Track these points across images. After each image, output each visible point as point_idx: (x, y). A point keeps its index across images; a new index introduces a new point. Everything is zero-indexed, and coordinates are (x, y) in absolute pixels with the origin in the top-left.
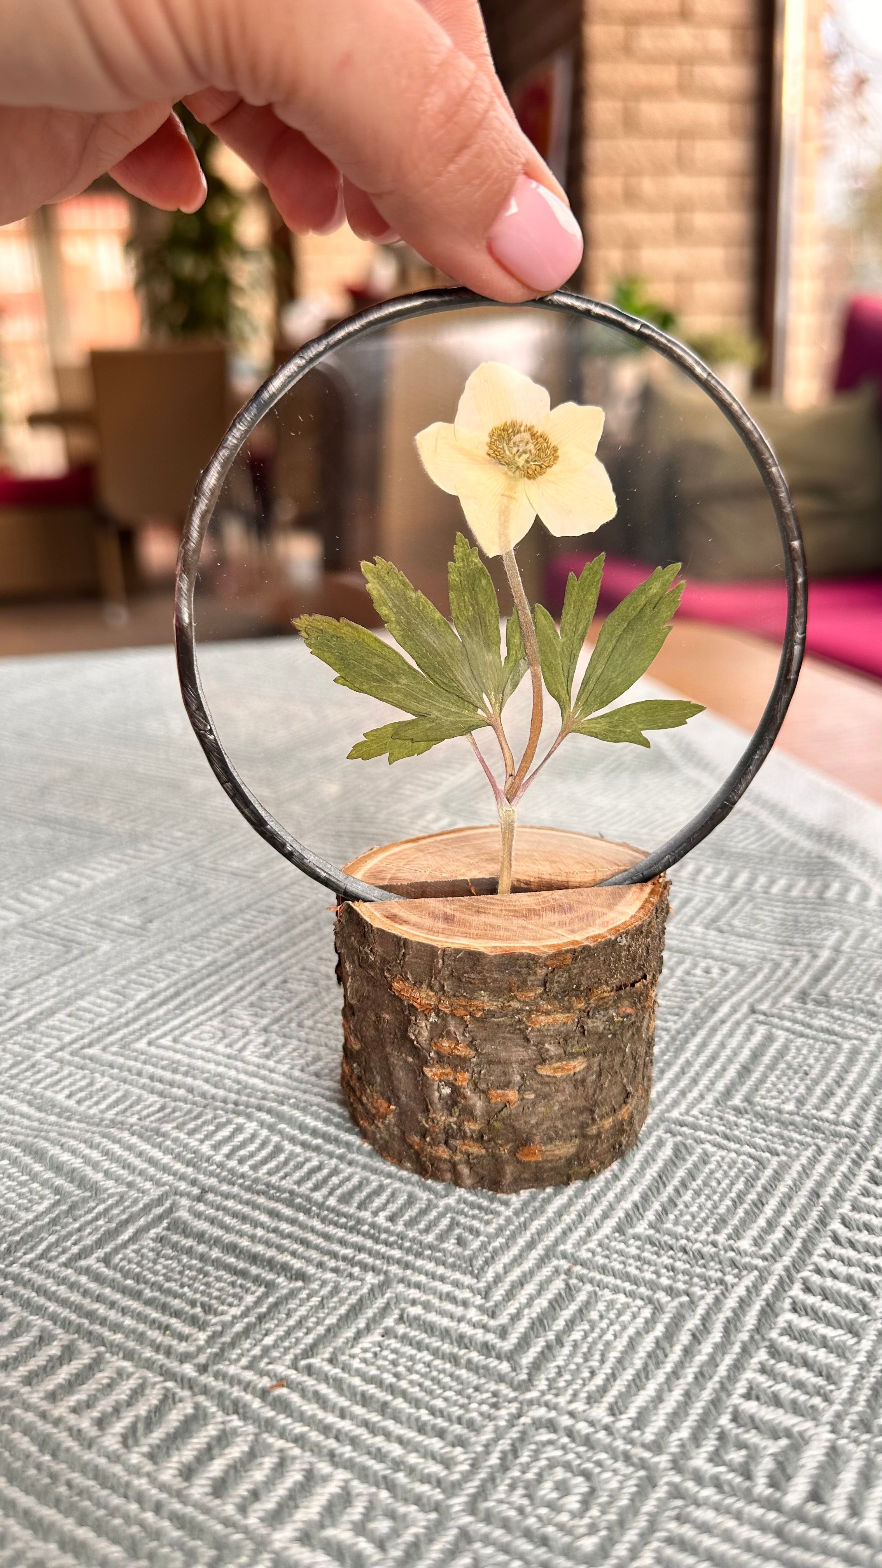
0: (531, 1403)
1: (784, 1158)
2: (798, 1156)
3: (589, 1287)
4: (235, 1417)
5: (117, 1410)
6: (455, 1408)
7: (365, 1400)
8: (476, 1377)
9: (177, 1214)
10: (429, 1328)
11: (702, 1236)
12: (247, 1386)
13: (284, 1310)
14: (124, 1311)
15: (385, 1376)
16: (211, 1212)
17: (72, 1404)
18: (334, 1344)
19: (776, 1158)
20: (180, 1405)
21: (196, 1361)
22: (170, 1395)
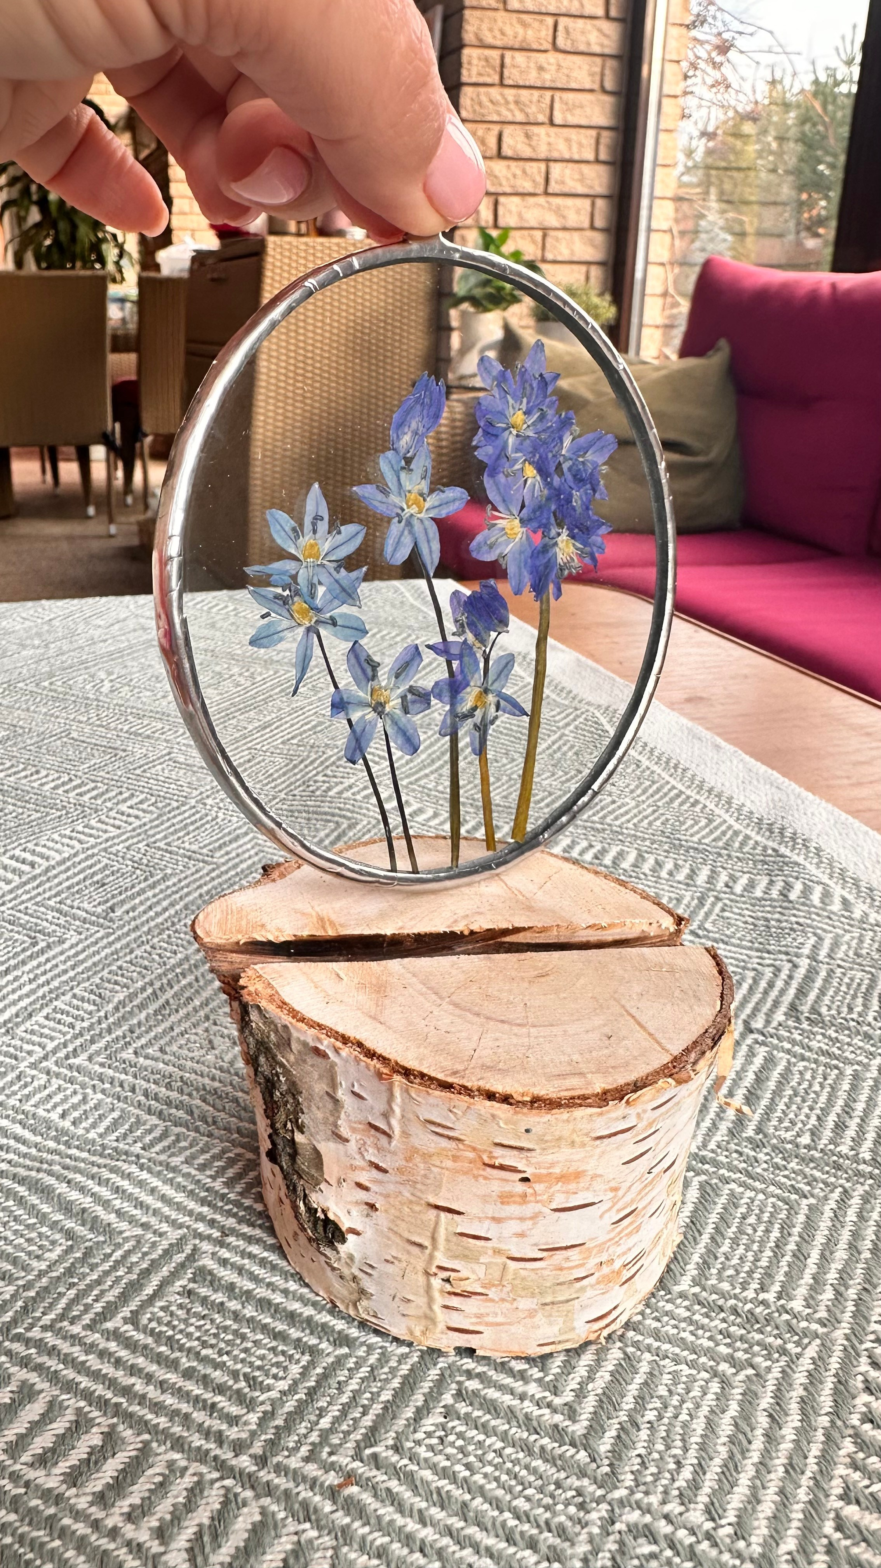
0: (621, 1503)
1: (812, 1201)
2: (826, 1198)
3: (647, 1356)
4: (307, 1525)
5: (177, 1517)
6: (541, 1510)
7: (443, 1500)
8: (554, 1470)
9: (200, 1263)
10: (491, 1407)
11: (750, 1294)
12: (313, 1484)
13: (333, 1383)
14: (163, 1385)
15: (458, 1468)
16: (236, 1259)
17: (126, 1510)
18: (395, 1428)
19: (805, 1202)
20: (245, 1510)
21: (252, 1451)
22: (231, 1496)
